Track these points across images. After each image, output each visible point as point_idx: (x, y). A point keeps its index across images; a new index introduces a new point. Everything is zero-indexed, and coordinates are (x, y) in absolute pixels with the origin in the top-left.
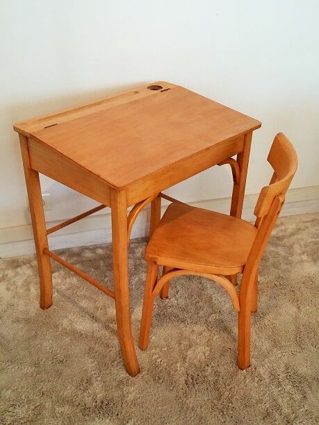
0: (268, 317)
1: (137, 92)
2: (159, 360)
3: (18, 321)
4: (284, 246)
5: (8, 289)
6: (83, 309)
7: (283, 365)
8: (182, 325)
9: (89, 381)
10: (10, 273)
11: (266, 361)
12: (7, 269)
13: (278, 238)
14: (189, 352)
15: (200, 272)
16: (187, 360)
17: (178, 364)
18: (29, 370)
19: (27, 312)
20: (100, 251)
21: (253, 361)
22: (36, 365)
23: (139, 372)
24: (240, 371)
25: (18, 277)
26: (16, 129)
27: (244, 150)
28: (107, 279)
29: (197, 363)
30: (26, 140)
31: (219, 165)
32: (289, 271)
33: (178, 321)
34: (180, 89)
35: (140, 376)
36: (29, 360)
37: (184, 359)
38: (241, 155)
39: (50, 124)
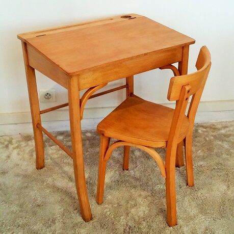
0: (201, 191)
1: (112, 19)
2: (109, 213)
3: (18, 175)
4: (229, 142)
5: (18, 154)
6: (64, 172)
7: (203, 227)
8: (133, 190)
9: (54, 221)
10: (23, 144)
11: (191, 222)
12: (22, 141)
13: (225, 136)
14: (133, 210)
15: (135, 144)
16: (130, 215)
17: (122, 217)
18: (14, 208)
19: (26, 170)
20: (89, 135)
21: (180, 222)
22: (21, 206)
23: (92, 219)
24: (168, 227)
25: (27, 147)
26: (19, 37)
27: (182, 60)
28: (88, 153)
29: (137, 218)
30: (25, 44)
31: (160, 68)
32: (227, 160)
33: (131, 187)
34: (144, 18)
35: (91, 222)
36: (17, 202)
37: (127, 214)
38: (180, 64)
39: (41, 35)
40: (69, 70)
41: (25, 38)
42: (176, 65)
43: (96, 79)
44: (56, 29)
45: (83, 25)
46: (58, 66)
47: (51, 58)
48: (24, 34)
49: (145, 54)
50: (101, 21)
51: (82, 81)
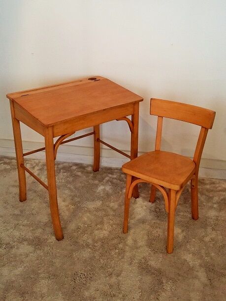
1: (81, 81)
26: (8, 97)
27: (134, 113)
30: (13, 102)
31: (117, 120)
38: (133, 116)
39: (25, 94)
40: (46, 122)
41: (12, 97)
42: (130, 117)
43: (66, 129)
44: (37, 90)
45: (58, 86)
46: (37, 119)
47: (32, 113)
48: (11, 94)
49: (104, 110)
50: (72, 82)
51: (56, 131)
